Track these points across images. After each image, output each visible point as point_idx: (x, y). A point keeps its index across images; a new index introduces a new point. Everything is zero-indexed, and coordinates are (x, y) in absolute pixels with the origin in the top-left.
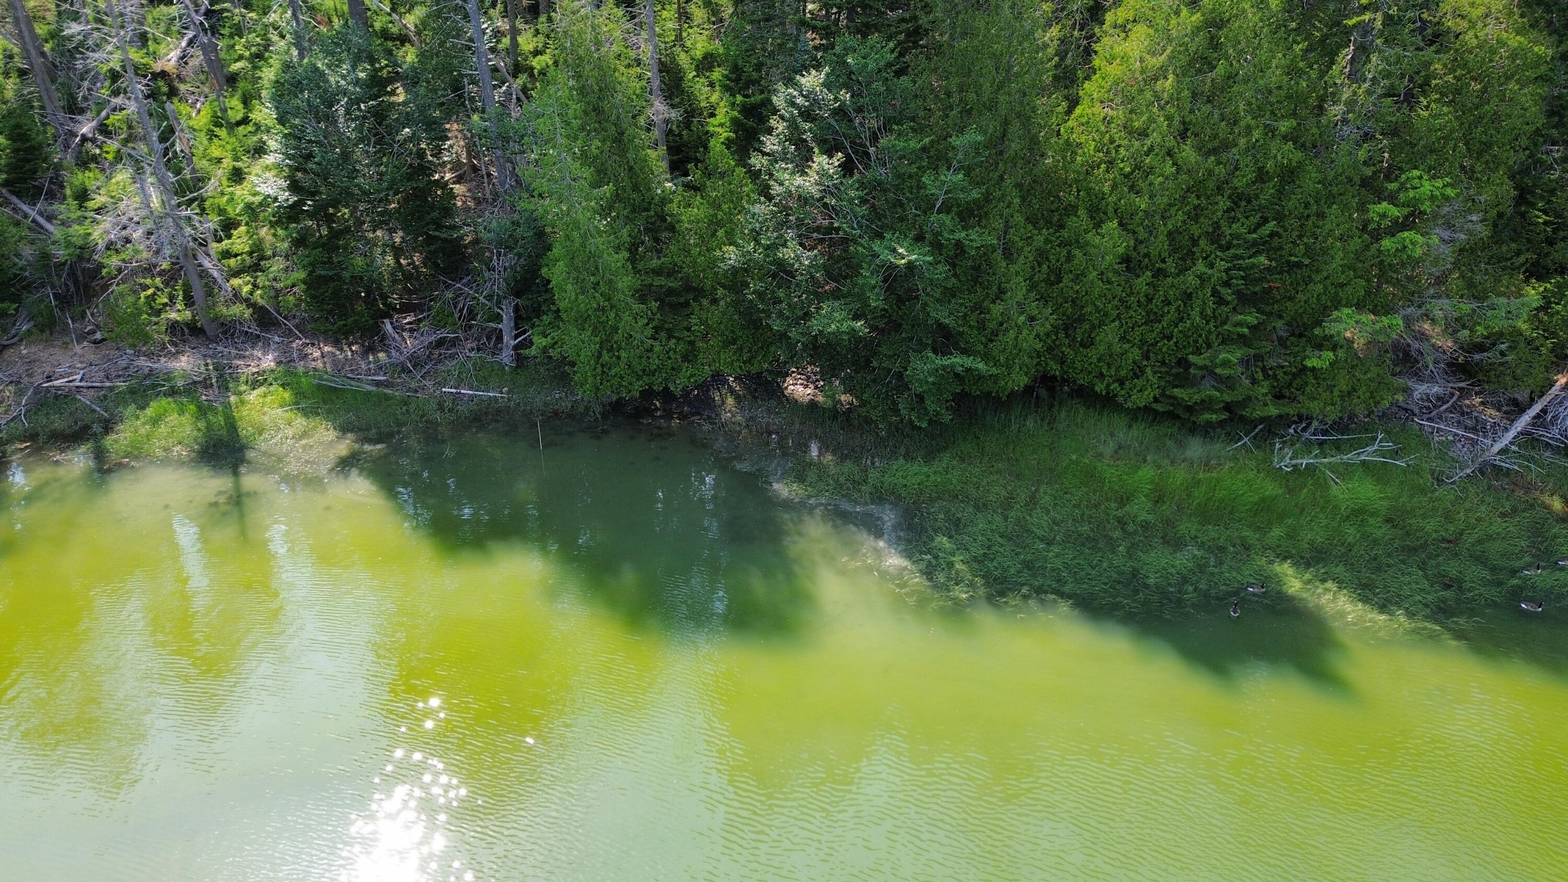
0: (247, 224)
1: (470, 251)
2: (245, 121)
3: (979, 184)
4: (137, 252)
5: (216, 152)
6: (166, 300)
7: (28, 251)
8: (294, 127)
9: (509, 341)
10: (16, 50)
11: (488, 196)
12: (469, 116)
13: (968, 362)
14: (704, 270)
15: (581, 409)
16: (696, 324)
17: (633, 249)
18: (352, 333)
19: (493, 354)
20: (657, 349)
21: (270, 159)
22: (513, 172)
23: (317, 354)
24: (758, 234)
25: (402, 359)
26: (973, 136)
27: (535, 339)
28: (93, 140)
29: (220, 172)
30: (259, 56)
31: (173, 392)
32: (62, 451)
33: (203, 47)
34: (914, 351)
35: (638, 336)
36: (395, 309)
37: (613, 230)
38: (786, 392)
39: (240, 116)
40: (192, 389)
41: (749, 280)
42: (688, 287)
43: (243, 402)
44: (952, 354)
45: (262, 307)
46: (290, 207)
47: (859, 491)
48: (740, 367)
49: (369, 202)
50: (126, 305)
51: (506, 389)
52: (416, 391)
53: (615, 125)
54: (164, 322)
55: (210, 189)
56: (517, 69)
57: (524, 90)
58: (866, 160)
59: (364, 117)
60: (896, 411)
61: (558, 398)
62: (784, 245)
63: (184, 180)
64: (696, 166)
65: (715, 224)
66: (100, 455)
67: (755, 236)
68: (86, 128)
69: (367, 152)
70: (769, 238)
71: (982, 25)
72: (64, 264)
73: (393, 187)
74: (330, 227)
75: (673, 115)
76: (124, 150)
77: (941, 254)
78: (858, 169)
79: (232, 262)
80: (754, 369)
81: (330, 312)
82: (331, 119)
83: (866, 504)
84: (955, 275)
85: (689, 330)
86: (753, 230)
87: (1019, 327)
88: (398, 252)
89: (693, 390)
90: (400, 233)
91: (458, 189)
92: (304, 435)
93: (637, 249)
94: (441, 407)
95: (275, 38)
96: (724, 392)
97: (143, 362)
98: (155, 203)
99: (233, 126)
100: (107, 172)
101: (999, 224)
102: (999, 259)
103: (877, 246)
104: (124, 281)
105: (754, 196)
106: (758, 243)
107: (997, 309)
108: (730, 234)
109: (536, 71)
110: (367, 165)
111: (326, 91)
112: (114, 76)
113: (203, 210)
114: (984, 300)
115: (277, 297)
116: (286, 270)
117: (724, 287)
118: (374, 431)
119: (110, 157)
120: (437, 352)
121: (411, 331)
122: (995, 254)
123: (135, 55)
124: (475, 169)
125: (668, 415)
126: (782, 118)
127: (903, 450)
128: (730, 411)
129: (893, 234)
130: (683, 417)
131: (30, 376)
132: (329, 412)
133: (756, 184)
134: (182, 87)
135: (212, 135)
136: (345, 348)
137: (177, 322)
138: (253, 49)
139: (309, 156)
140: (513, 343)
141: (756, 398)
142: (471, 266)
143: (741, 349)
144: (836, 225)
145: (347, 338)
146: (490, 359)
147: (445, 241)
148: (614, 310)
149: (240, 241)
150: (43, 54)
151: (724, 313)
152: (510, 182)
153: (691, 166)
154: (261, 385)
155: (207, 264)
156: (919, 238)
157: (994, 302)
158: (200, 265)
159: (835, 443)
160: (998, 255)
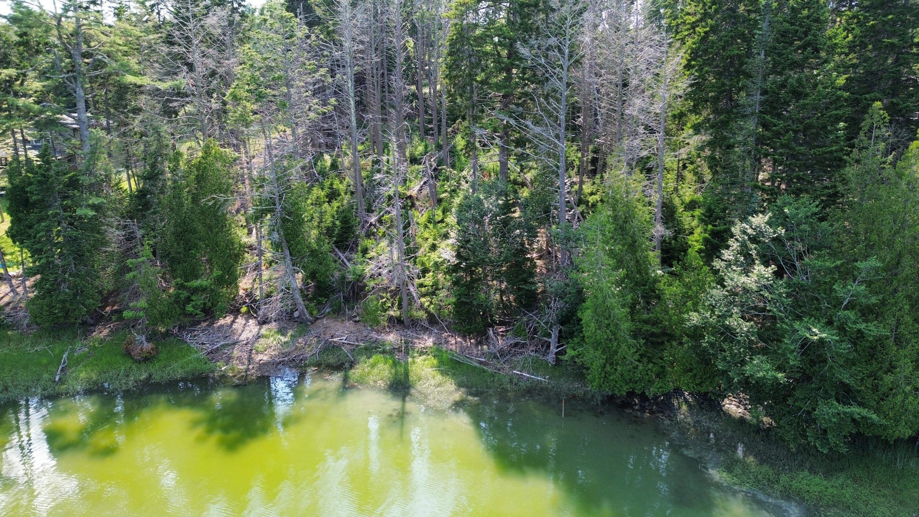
0: (433, 272)
1: (540, 296)
2: (442, 221)
3: (877, 293)
4: (382, 280)
5: (426, 235)
6: (390, 305)
7: (337, 274)
8: (463, 226)
9: (553, 349)
10: (352, 183)
11: (554, 268)
12: (551, 226)
13: (864, 412)
14: (676, 324)
15: (589, 396)
16: (666, 356)
17: (633, 307)
18: (473, 333)
19: (544, 355)
20: (641, 367)
21: (450, 241)
22: (570, 258)
23: (453, 342)
24: (714, 307)
25: (495, 351)
26: (873, 262)
27: (568, 351)
28: (375, 226)
29: (426, 245)
30: (454, 191)
31: (384, 352)
32: (331, 374)
33: (430, 186)
34: (821, 398)
35: (629, 358)
36: (496, 323)
37: (622, 294)
38: (723, 408)
39: (440, 219)
40: (391, 352)
41: (705, 334)
42: (664, 334)
43: (414, 362)
44: (852, 405)
45: (432, 314)
46: (455, 265)
47: (772, 488)
48: (694, 387)
49: (493, 266)
50: (372, 305)
51: (547, 377)
52: (499, 370)
53: (631, 237)
54: (387, 316)
55: (420, 253)
56: (580, 202)
57: (582, 213)
58: (793, 270)
59: (498, 224)
60: (805, 437)
61: (576, 387)
62: (731, 316)
63: (410, 248)
64: (678, 263)
65: (686, 297)
66: (346, 379)
67: (712, 308)
68: (373, 219)
69: (496, 241)
70: (721, 311)
71: (884, 194)
72: (350, 282)
73: (506, 260)
74: (472, 277)
75: (667, 233)
76: (387, 232)
77: (846, 336)
78: (786, 273)
79: (423, 289)
80: (703, 389)
81: (464, 321)
82: (481, 223)
83: (777, 498)
84: (856, 351)
85: (662, 359)
86: (711, 305)
87: (906, 394)
88: (502, 292)
89: (660, 396)
90: (505, 283)
91: (539, 263)
92: (439, 385)
93: (635, 307)
94: (511, 381)
95: (463, 183)
96: (681, 400)
97: (374, 335)
98: (395, 257)
99: (436, 223)
100: (378, 241)
101: (892, 321)
102: (891, 344)
103: (797, 325)
104: (374, 294)
105: (714, 285)
106: (713, 312)
107: (888, 379)
108: (695, 305)
109: (590, 204)
110: (496, 248)
111: (482, 210)
112: (390, 198)
113: (415, 262)
114: (878, 371)
115: (440, 309)
116: (447, 296)
117: (688, 336)
118: (474, 389)
119: (380, 234)
120: (513, 349)
121: (502, 336)
122: (888, 341)
123: (400, 189)
124: (549, 253)
125: (643, 409)
126: (737, 240)
127: (808, 465)
128: (683, 414)
129: (810, 319)
130: (652, 412)
131: (324, 334)
132: (454, 374)
133: (715, 276)
134: (417, 203)
135: (426, 227)
136: (468, 340)
137: (392, 316)
138: (452, 188)
139: (468, 241)
140: (556, 351)
141: (702, 408)
142: (539, 305)
143: (695, 376)
144: (768, 308)
145: (469, 335)
146: (541, 357)
147: (528, 290)
148: (617, 341)
149: (428, 280)
150: (362, 185)
151: (686, 352)
152: (567, 262)
153: (675, 262)
154: (424, 354)
155: (412, 289)
156: (830, 323)
157: (886, 373)
158: (409, 290)
159: (756, 450)
160: (891, 342)
